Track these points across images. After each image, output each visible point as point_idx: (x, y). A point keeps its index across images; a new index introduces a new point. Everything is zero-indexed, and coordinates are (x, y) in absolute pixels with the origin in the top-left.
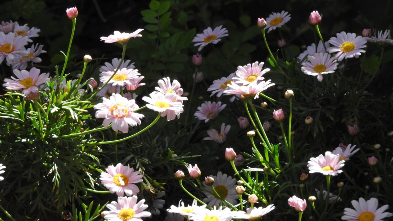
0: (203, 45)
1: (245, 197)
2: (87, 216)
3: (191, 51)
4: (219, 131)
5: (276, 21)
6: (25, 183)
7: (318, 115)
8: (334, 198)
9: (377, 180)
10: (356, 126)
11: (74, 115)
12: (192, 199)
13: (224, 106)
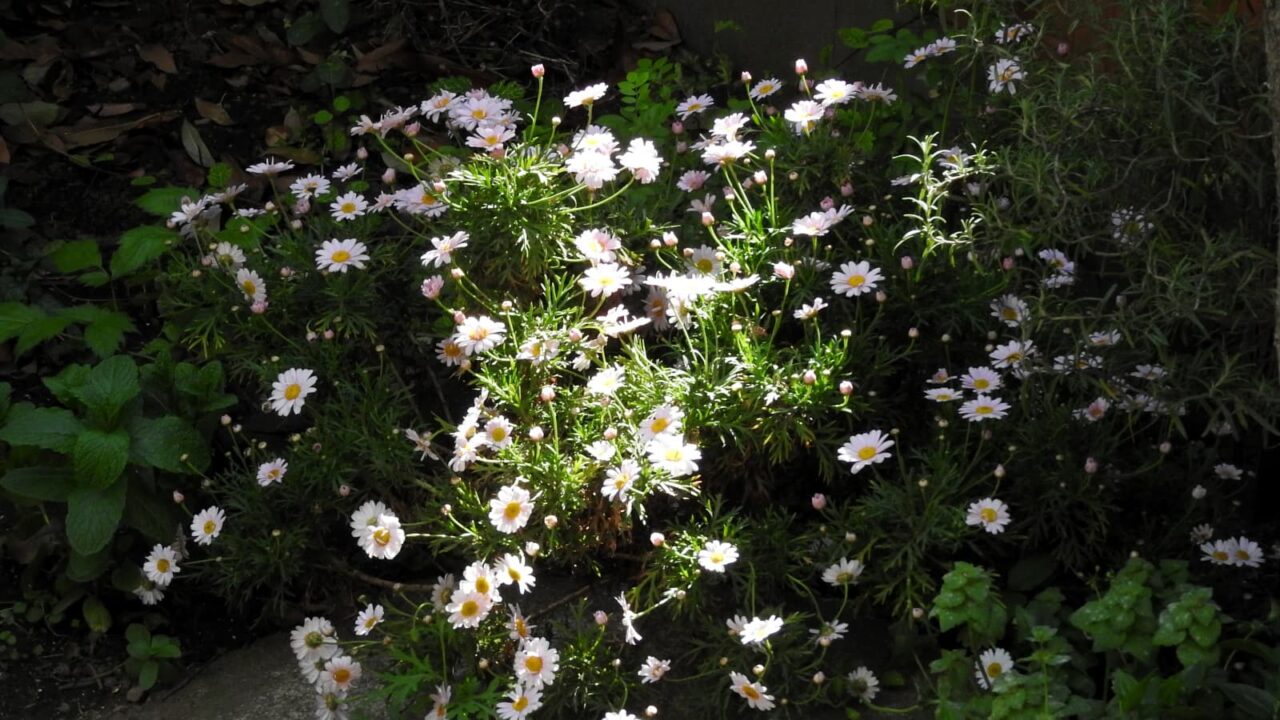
0: (687, 114)
1: (727, 266)
2: (561, 288)
3: (673, 118)
4: (703, 202)
5: (765, 89)
6: (494, 255)
7: (805, 173)
8: (820, 265)
9: (870, 242)
10: (849, 186)
11: (543, 180)
12: (670, 271)
13: (709, 175)
